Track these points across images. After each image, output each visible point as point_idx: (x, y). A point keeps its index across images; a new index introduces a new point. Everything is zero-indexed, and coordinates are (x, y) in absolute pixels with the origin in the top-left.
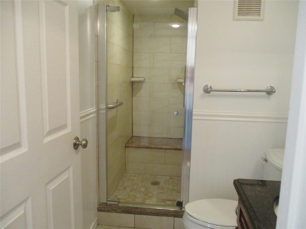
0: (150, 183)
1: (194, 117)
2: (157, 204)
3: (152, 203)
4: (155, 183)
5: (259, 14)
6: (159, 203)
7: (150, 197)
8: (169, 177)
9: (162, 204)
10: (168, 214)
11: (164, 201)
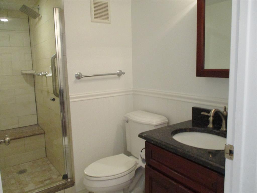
0: (16, 173)
1: (71, 100)
2: (37, 187)
3: (32, 189)
4: (22, 172)
5: (108, 19)
6: (39, 186)
7: (26, 184)
8: (31, 162)
9: (42, 185)
10: (58, 189)
11: (42, 182)
